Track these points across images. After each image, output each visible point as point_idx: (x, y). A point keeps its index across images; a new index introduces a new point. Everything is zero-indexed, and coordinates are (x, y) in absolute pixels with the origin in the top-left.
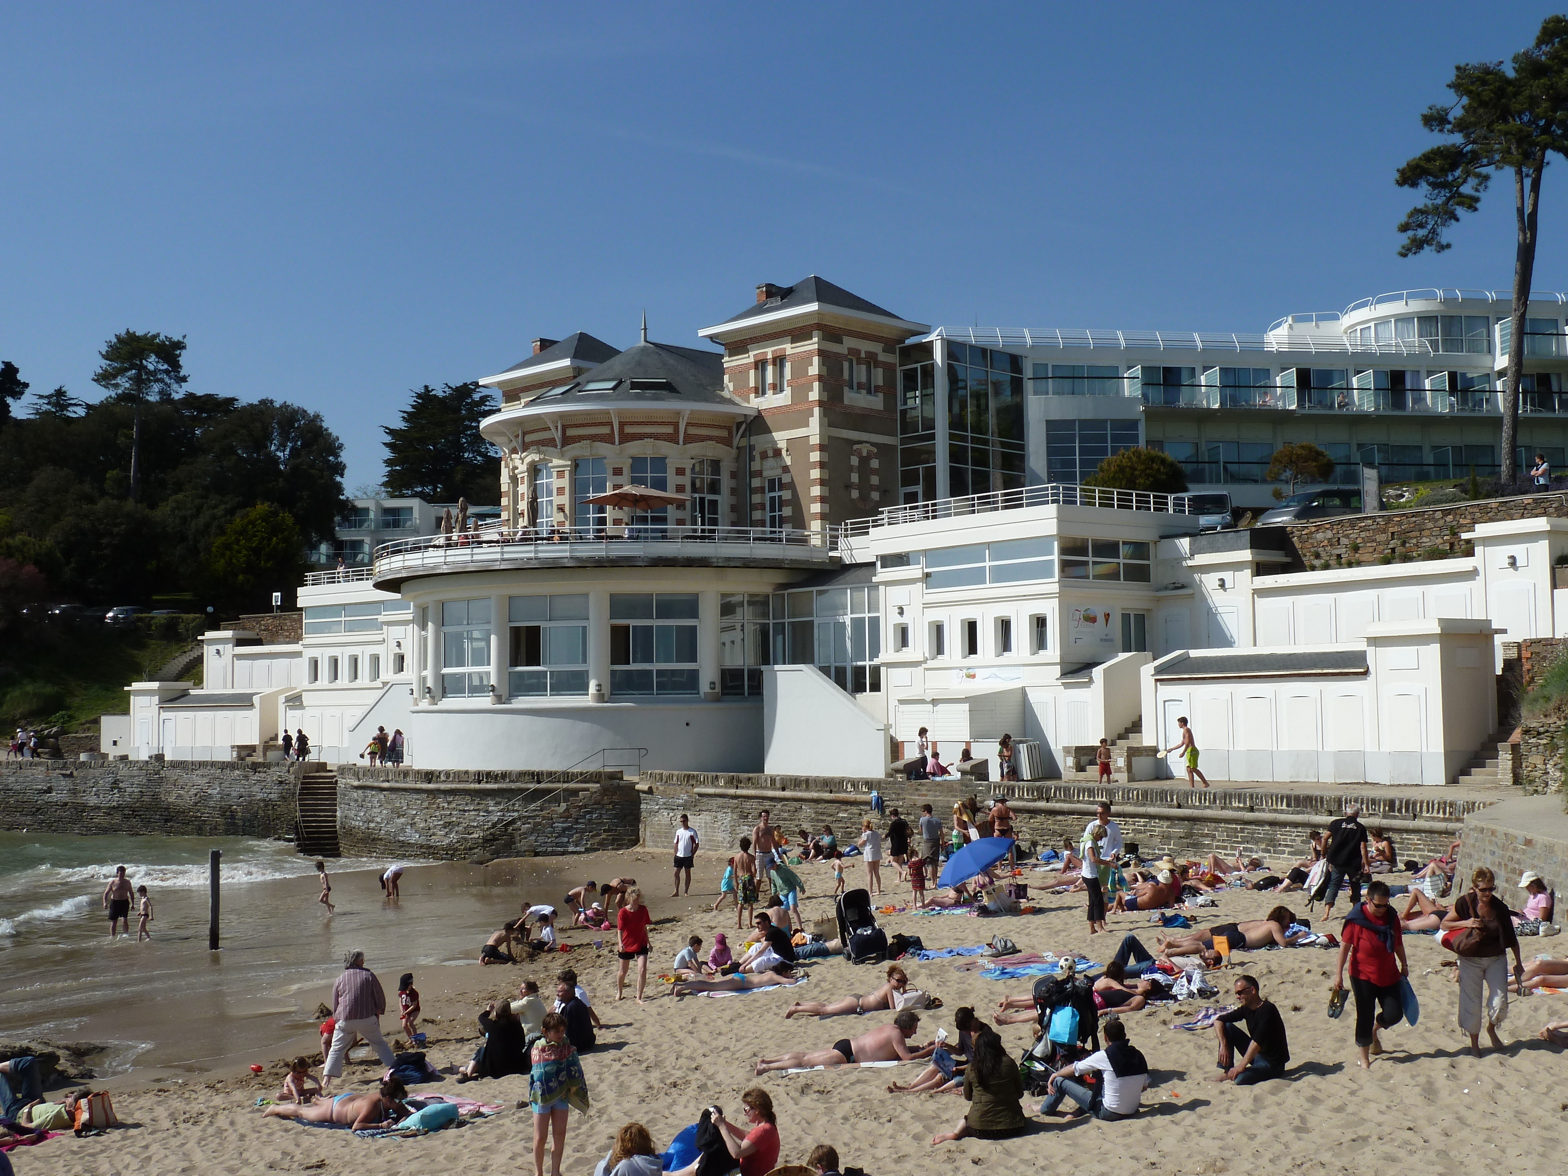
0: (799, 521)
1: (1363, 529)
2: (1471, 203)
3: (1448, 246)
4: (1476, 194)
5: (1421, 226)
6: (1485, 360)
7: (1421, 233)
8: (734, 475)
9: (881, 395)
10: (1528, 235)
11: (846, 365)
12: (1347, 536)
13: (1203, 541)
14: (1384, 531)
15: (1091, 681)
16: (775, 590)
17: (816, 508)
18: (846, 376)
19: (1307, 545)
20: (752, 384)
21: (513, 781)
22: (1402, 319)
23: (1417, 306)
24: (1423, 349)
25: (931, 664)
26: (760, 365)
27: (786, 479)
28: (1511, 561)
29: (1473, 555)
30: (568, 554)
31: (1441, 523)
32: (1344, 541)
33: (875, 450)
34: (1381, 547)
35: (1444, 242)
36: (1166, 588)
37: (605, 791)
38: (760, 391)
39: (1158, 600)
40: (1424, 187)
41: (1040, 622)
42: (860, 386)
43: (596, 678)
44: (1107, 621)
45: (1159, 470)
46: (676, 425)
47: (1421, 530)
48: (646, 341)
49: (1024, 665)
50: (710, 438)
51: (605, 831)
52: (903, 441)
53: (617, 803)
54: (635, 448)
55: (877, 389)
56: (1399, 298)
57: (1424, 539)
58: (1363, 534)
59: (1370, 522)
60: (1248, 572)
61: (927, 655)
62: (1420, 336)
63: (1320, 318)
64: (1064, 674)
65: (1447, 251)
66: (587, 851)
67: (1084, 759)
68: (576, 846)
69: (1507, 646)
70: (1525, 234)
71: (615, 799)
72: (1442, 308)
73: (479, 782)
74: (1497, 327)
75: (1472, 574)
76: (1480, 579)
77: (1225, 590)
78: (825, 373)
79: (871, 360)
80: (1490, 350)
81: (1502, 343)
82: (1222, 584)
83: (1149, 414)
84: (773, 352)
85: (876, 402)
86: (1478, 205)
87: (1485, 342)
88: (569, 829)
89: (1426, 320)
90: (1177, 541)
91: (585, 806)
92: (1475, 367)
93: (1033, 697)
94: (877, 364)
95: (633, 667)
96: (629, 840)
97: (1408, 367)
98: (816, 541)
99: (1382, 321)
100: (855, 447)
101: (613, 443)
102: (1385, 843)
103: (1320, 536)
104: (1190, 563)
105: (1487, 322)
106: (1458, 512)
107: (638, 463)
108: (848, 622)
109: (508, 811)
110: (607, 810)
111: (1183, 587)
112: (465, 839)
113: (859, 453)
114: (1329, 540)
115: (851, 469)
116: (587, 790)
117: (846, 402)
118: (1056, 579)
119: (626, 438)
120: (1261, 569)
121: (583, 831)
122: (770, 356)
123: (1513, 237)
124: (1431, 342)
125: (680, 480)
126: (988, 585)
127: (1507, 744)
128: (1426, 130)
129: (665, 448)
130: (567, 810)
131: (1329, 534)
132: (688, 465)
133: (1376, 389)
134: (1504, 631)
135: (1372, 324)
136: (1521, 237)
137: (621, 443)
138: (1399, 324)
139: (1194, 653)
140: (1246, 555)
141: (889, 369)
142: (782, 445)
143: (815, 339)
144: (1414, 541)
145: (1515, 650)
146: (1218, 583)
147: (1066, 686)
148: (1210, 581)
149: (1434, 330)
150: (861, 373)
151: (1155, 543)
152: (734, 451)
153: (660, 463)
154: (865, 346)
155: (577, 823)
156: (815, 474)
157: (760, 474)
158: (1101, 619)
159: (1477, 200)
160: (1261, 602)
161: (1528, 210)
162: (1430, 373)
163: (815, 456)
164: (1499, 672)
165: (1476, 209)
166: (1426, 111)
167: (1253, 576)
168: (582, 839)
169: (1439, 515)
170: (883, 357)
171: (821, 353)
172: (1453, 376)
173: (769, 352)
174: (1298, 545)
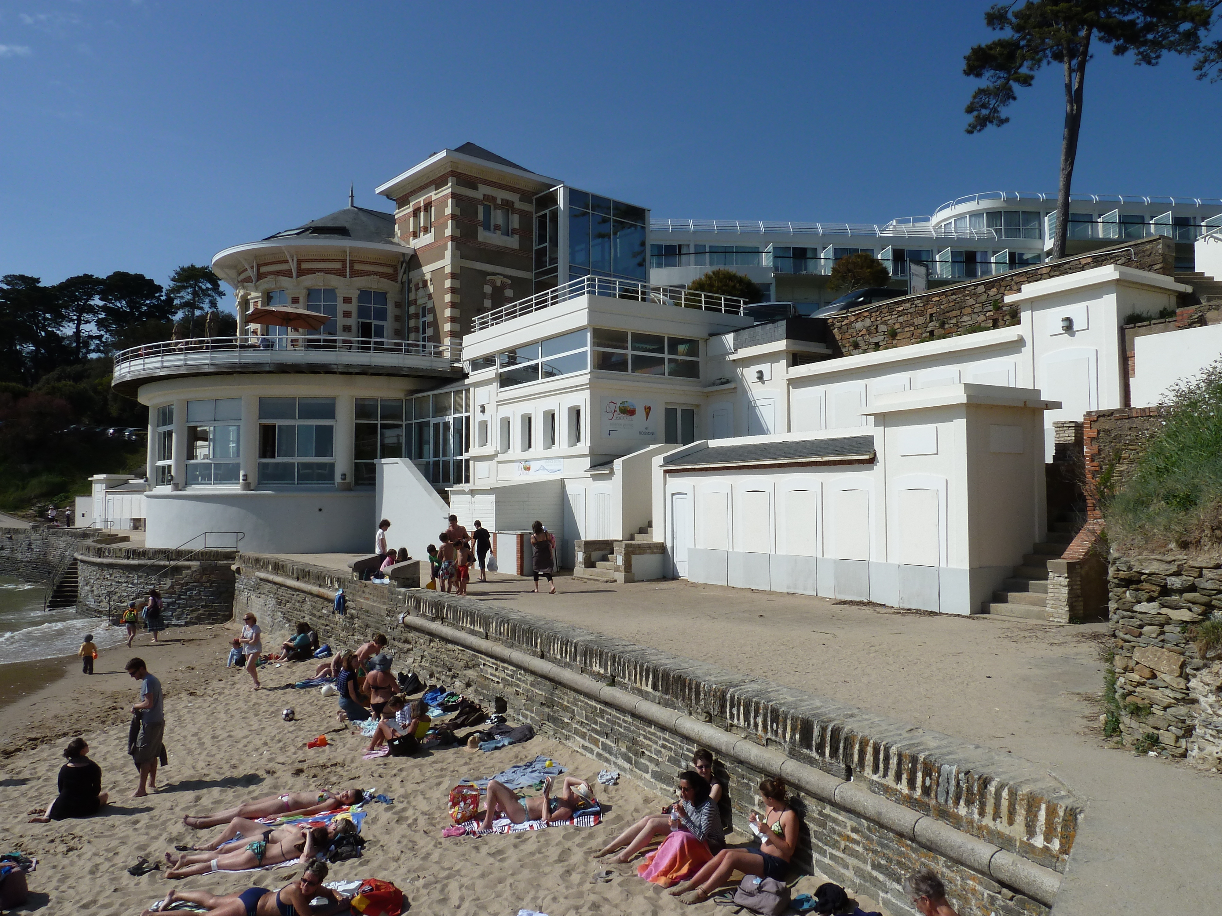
0: (437, 339)
1: (901, 314)
2: (1026, 81)
3: (1007, 120)
4: (1032, 73)
5: (984, 106)
6: (1037, 243)
7: (985, 112)
8: (398, 305)
9: (517, 237)
10: (1075, 107)
11: (481, 209)
12: (885, 323)
13: (745, 334)
14: (922, 314)
15: (612, 473)
16: (406, 395)
17: (447, 327)
18: (481, 217)
19: (847, 336)
20: (411, 230)
21: (150, 558)
22: (975, 215)
23: (986, 204)
24: (990, 236)
25: (501, 457)
26: (416, 213)
27: (429, 305)
28: (1066, 324)
29: (1019, 323)
30: (208, 361)
31: (984, 298)
32: (882, 328)
33: (509, 282)
34: (919, 331)
35: (1003, 116)
36: (714, 384)
37: (203, 570)
38: (415, 235)
39: (707, 395)
40: (988, 74)
41: (576, 413)
42: (497, 227)
43: (243, 470)
44: (647, 414)
45: (734, 287)
46: (344, 262)
47: (961, 309)
48: (352, 206)
49: (564, 457)
50: (375, 273)
51: (203, 607)
52: (537, 275)
53: (214, 582)
54: (309, 281)
55: (514, 231)
56: (973, 199)
57: (965, 318)
58: (901, 319)
59: (908, 305)
60: (784, 362)
61: (499, 449)
62: (988, 226)
63: (915, 221)
64: (594, 466)
65: (1005, 126)
66: (187, 624)
67: (595, 555)
68: (178, 619)
69: (1060, 426)
70: (1072, 106)
71: (213, 577)
72: (1005, 205)
73: (128, 558)
74: (1046, 219)
75: (1017, 345)
76: (1026, 350)
77: (763, 383)
78: (458, 212)
79: (507, 207)
80: (1041, 237)
81: (1050, 230)
82: (760, 376)
83: (780, 280)
84: (425, 200)
85: (513, 242)
86: (1032, 82)
87: (1037, 231)
88: (174, 603)
89: (993, 216)
90: (723, 337)
91: (187, 584)
92: (1030, 249)
93: (570, 489)
94: (515, 211)
95: (278, 460)
96: (224, 616)
97: (979, 248)
98: (447, 355)
99: (960, 217)
100: (488, 278)
101: (292, 277)
102: (787, 816)
103: (859, 325)
104: (732, 357)
105: (1037, 216)
106: (1003, 283)
107: (311, 293)
108: (452, 422)
109: (147, 584)
110: (205, 588)
111: (728, 382)
112: (119, 606)
113: (493, 284)
114: (868, 329)
115: (485, 296)
116: (188, 568)
117: (480, 239)
118: (588, 370)
119: (302, 273)
120: (796, 359)
121: (186, 606)
122: (422, 204)
123: (1063, 107)
124: (996, 231)
125: (347, 307)
126: (540, 381)
127: (1062, 562)
128: (990, 29)
129: (334, 281)
130: (172, 587)
131: (868, 322)
132: (354, 295)
133: (952, 262)
134: (1057, 405)
135: (953, 220)
136: (1068, 108)
137: (298, 276)
138: (973, 219)
139: (713, 443)
140: (781, 345)
141: (525, 216)
142: (428, 276)
143: (450, 184)
144: (954, 321)
145: (1072, 432)
146: (756, 375)
147: (595, 477)
148: (749, 374)
149: (998, 222)
150: (498, 217)
151: (706, 341)
152: (398, 286)
153: (331, 293)
154: (501, 195)
155: (179, 599)
156: (448, 298)
157: (415, 302)
158: (640, 412)
159: (1032, 78)
160: (798, 394)
161: (1075, 86)
162: (994, 253)
163: (448, 283)
164: (1049, 460)
165: (1030, 85)
166: (988, 10)
167: (789, 366)
168: (183, 613)
169: (981, 289)
170: (518, 205)
171: (454, 195)
172: (1012, 255)
173: (421, 201)
174: (838, 337)
